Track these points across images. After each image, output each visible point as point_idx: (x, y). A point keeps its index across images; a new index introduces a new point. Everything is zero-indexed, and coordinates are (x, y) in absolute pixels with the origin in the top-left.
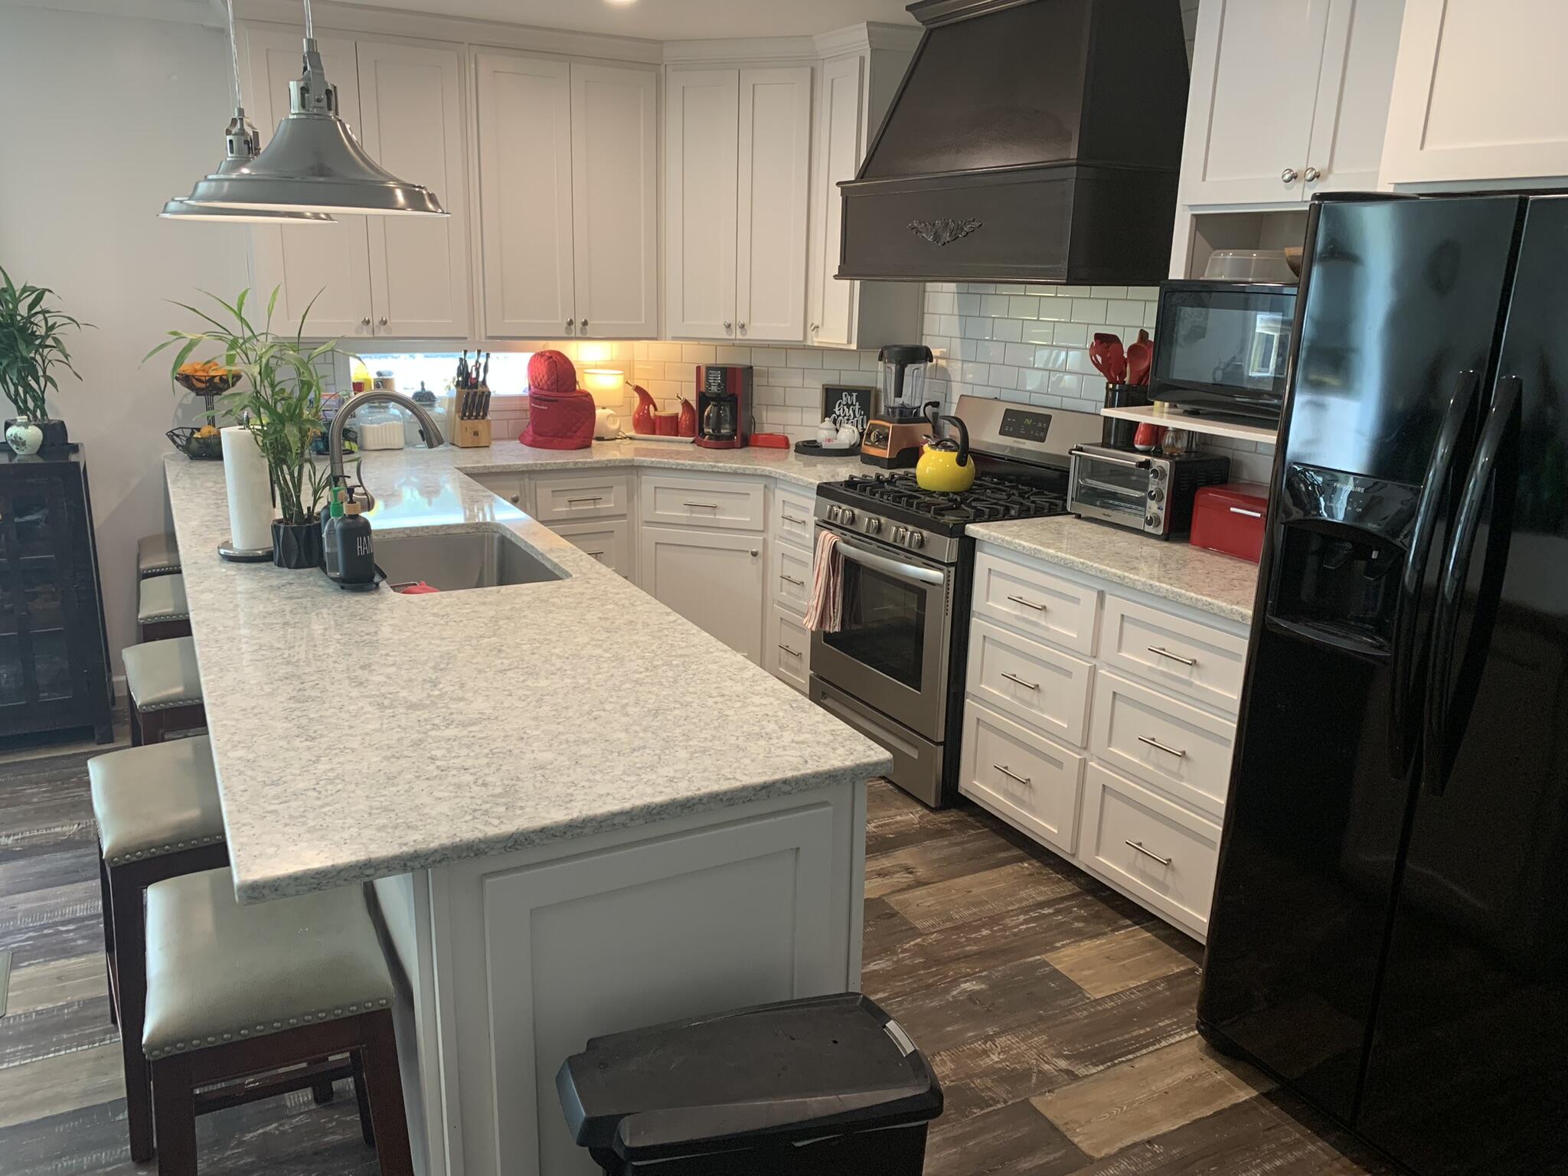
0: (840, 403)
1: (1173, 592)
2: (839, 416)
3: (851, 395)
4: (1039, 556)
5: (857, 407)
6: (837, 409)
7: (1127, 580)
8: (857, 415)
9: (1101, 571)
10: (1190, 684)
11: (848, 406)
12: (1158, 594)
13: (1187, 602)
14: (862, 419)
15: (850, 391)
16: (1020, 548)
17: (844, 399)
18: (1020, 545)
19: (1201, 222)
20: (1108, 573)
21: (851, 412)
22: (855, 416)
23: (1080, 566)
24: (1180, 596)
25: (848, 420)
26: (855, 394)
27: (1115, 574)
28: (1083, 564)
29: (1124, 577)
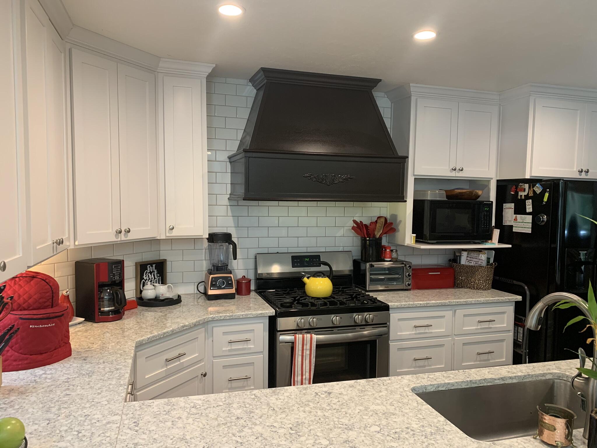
0: (147, 272)
1: (486, 300)
2: (145, 280)
3: (152, 266)
4: (429, 305)
5: (156, 272)
6: (145, 276)
7: (468, 302)
8: (156, 277)
9: (457, 302)
10: (491, 328)
11: (151, 273)
12: (481, 302)
13: (491, 302)
14: (159, 279)
15: (151, 264)
16: (418, 305)
17: (148, 269)
18: (418, 304)
19: (418, 181)
20: (460, 302)
21: (153, 276)
22: (155, 278)
23: (448, 303)
24: (488, 300)
25: (151, 281)
26: (154, 265)
27: (463, 302)
28: (449, 302)
29: (467, 301)
